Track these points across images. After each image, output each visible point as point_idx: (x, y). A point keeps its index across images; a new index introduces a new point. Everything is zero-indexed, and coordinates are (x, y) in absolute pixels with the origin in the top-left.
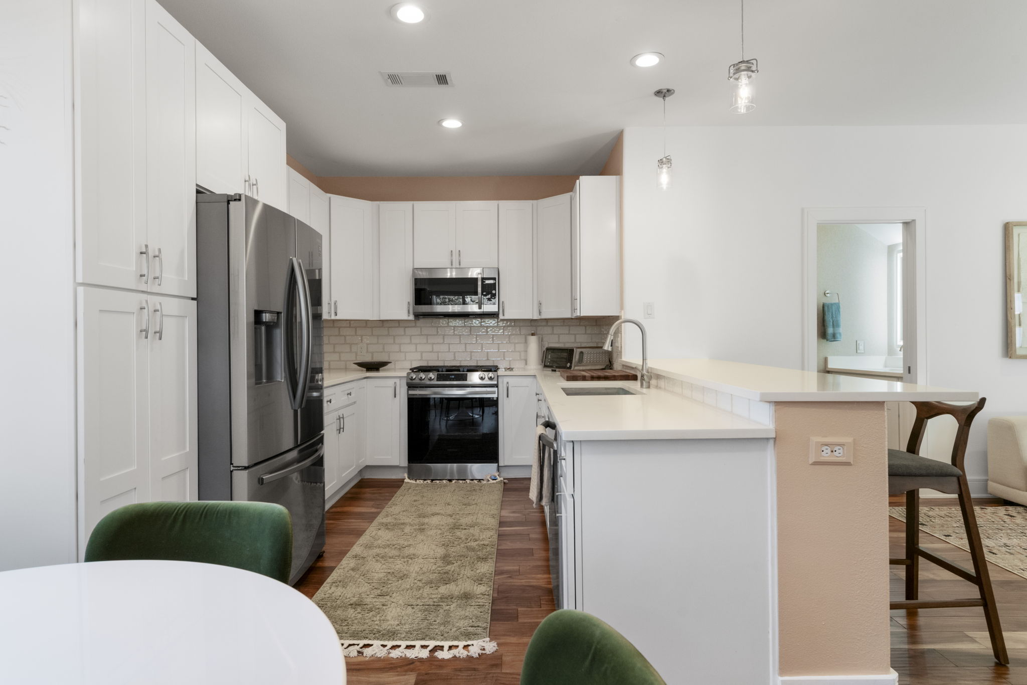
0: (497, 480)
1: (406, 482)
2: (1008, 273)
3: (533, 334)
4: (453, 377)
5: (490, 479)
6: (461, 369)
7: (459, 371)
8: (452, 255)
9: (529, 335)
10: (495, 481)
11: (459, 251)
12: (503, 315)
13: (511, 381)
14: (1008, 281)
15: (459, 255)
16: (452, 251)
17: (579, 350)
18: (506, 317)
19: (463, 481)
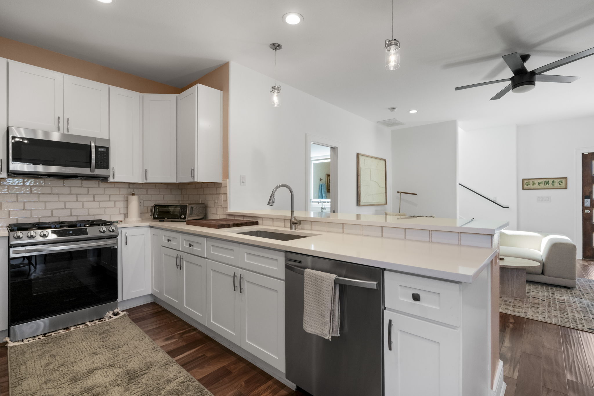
0: (120, 315)
1: (11, 347)
2: (358, 173)
3: (133, 194)
4: (71, 232)
5: (112, 316)
6: (78, 225)
7: (75, 226)
8: (59, 122)
9: (130, 195)
10: (118, 317)
11: (68, 120)
12: (114, 178)
13: (130, 232)
14: (358, 176)
15: (68, 123)
16: (59, 118)
17: (191, 206)
18: (116, 180)
19: (83, 325)
